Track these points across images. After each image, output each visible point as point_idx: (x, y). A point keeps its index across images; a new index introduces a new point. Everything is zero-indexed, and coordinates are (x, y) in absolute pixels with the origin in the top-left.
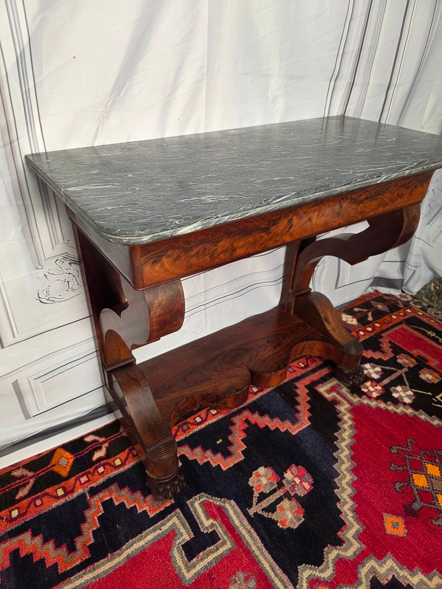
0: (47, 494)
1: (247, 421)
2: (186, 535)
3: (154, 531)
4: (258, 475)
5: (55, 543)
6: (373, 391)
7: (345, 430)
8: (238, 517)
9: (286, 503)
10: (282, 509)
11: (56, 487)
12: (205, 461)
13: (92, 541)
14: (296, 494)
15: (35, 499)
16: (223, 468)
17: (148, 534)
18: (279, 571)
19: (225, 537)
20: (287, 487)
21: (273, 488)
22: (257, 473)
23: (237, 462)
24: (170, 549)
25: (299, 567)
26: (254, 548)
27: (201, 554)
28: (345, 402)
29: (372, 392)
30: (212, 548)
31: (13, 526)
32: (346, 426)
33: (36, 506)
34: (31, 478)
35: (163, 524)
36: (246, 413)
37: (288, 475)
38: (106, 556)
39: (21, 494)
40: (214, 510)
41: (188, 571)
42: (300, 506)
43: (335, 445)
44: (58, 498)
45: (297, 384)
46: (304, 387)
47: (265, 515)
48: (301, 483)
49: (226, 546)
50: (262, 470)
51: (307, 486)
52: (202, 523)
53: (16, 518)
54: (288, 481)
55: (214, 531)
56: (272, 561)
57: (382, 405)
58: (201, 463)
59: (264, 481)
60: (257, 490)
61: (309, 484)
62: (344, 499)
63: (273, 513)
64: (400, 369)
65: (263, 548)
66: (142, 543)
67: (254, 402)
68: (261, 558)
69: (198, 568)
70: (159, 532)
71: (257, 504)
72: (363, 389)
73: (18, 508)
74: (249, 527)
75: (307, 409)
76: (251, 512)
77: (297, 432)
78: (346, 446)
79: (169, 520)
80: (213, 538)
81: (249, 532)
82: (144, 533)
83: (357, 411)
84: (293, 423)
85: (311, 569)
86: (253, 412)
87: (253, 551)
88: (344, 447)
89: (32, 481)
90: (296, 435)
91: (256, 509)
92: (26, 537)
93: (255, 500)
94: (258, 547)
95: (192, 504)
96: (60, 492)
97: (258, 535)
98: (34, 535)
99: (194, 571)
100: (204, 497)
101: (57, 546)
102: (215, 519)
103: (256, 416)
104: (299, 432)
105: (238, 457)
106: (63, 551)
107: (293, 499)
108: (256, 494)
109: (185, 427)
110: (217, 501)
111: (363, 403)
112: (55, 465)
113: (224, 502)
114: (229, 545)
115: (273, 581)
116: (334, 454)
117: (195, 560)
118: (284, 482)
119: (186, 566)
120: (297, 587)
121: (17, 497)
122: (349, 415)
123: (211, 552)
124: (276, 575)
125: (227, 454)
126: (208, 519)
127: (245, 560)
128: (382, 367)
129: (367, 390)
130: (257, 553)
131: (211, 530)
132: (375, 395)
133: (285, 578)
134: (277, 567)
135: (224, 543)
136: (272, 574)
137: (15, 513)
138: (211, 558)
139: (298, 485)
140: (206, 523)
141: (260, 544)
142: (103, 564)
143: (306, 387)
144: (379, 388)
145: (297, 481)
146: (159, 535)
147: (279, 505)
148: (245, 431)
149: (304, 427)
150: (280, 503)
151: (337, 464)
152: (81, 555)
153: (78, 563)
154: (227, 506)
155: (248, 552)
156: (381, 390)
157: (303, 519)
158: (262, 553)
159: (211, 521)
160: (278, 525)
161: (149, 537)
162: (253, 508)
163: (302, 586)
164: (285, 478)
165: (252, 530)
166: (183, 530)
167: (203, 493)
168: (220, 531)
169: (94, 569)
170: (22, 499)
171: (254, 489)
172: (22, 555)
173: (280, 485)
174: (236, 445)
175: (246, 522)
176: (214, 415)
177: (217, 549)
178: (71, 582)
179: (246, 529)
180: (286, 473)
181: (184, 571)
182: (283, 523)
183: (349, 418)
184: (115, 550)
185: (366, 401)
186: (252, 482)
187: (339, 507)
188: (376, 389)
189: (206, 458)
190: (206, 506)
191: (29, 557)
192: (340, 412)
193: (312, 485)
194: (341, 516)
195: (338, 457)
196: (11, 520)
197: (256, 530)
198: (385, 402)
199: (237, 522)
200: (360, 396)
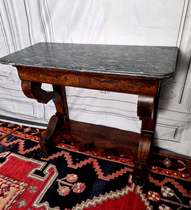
0: (35, 137)
1: (92, 162)
2: (39, 169)
3: (38, 162)
4: (72, 176)
5: (24, 147)
6: (153, 197)
7: (117, 194)
8: (54, 178)
9: (67, 188)
10: (64, 188)
11: (38, 137)
12: (67, 160)
13: (28, 152)
14: (73, 189)
15: (32, 136)
16: (68, 165)
17: (36, 161)
18: (42, 197)
19: (45, 178)
20: (74, 186)
21: (71, 182)
22: (73, 175)
23: (73, 168)
24: (34, 168)
25: (46, 201)
26: (46, 187)
27: (37, 175)
28: (133, 188)
29: (151, 197)
30: (40, 177)
31: (24, 138)
32: (119, 193)
33: (31, 138)
34: (38, 132)
35: (40, 163)
36: (96, 160)
37: (79, 184)
38: (26, 157)
39: (33, 134)
40: (52, 171)
41: (31, 175)
42: (69, 193)
43: (105, 193)
44: (35, 140)
45: (126, 168)
46: (126, 171)
47: (59, 184)
48: (78, 189)
49: (42, 179)
50: (75, 176)
51: (79, 191)
52: (46, 170)
53: (26, 137)
54: (76, 185)
55: (45, 175)
56: (45, 193)
57: (147, 204)
58: (66, 159)
59: (71, 178)
60: (66, 178)
61: (80, 192)
62: (82, 206)
63: (61, 186)
64: (184, 204)
65: (47, 189)
66: (33, 161)
67: (103, 160)
68: (44, 190)
69: (33, 177)
70: (38, 163)
71: (61, 180)
72: (149, 192)
73: (29, 136)
74: (52, 182)
75: (115, 177)
76: (58, 180)
77: (100, 178)
78: (108, 197)
79: (42, 163)
80: (43, 175)
81: (50, 183)
82: (36, 160)
83: (132, 195)
84: (104, 175)
85: (48, 205)
86: (98, 162)
87: (45, 187)
88: (107, 197)
89: (37, 133)
90: (99, 179)
91: (59, 181)
92: (23, 141)
93: (63, 179)
94: (47, 187)
95: (50, 165)
96: (37, 139)
97: (51, 186)
98: (24, 142)
99: (31, 176)
100: (54, 167)
101: (24, 148)
102: (49, 173)
103: (97, 163)
104: (101, 179)
105: (75, 167)
106: (23, 149)
107: (70, 189)
108: (65, 179)
109: (76, 149)
110: (55, 170)
111: (140, 195)
112: (43, 133)
113: (56, 172)
114: (43, 180)
115: (38, 196)
116: (100, 195)
117: (34, 175)
118: (75, 184)
119: (32, 174)
120: (40, 204)
121: (31, 134)
122: (127, 192)
123: (39, 177)
124: (41, 196)
125: (74, 164)
126: (48, 171)
127: (41, 186)
128: (175, 195)
129: (151, 194)
130: (45, 188)
131: (45, 174)
132: (151, 198)
133: (41, 199)
134: (43, 195)
135: (43, 179)
136: (40, 195)
137: (27, 136)
138: (37, 178)
139: (77, 188)
140: (46, 171)
141: (48, 188)
142: (23, 158)
143: (127, 172)
144: (158, 199)
145: (79, 187)
146: (37, 163)
147: (65, 187)
148: (87, 164)
149: (105, 179)
150: (66, 186)
151: (96, 197)
152: (24, 153)
153: (22, 153)
154: (56, 173)
155: (44, 186)
156: (157, 200)
157: (64, 196)
158: (45, 189)
159: (48, 172)
160: (58, 189)
161: (35, 162)
162: (59, 180)
163: (41, 205)
164: (77, 183)
165: (51, 184)
166: (41, 168)
167: (55, 166)
168: (46, 176)
169: (22, 157)
170: (31, 135)
171: (66, 177)
172: (19, 144)
173: (73, 183)
174: (80, 164)
175: (53, 181)
176: (87, 153)
177: (40, 178)
178: (17, 155)
179: (51, 182)
180: (79, 183)
181: (30, 174)
182: (59, 190)
183: (125, 193)
184: (28, 158)
185: (142, 196)
186: (69, 175)
187: (77, 205)
188: (155, 198)
189: (69, 160)
190: (52, 169)
191: (19, 145)
192: (125, 189)
193: (80, 193)
194: (73, 207)
195: (100, 197)
196: (25, 137)
197: (52, 185)
198: (150, 204)
199: (52, 179)
200: (143, 193)
